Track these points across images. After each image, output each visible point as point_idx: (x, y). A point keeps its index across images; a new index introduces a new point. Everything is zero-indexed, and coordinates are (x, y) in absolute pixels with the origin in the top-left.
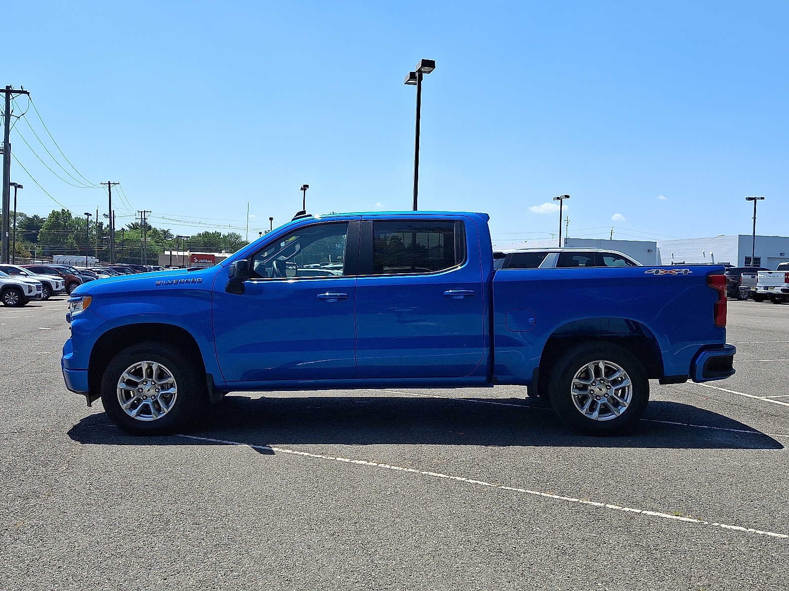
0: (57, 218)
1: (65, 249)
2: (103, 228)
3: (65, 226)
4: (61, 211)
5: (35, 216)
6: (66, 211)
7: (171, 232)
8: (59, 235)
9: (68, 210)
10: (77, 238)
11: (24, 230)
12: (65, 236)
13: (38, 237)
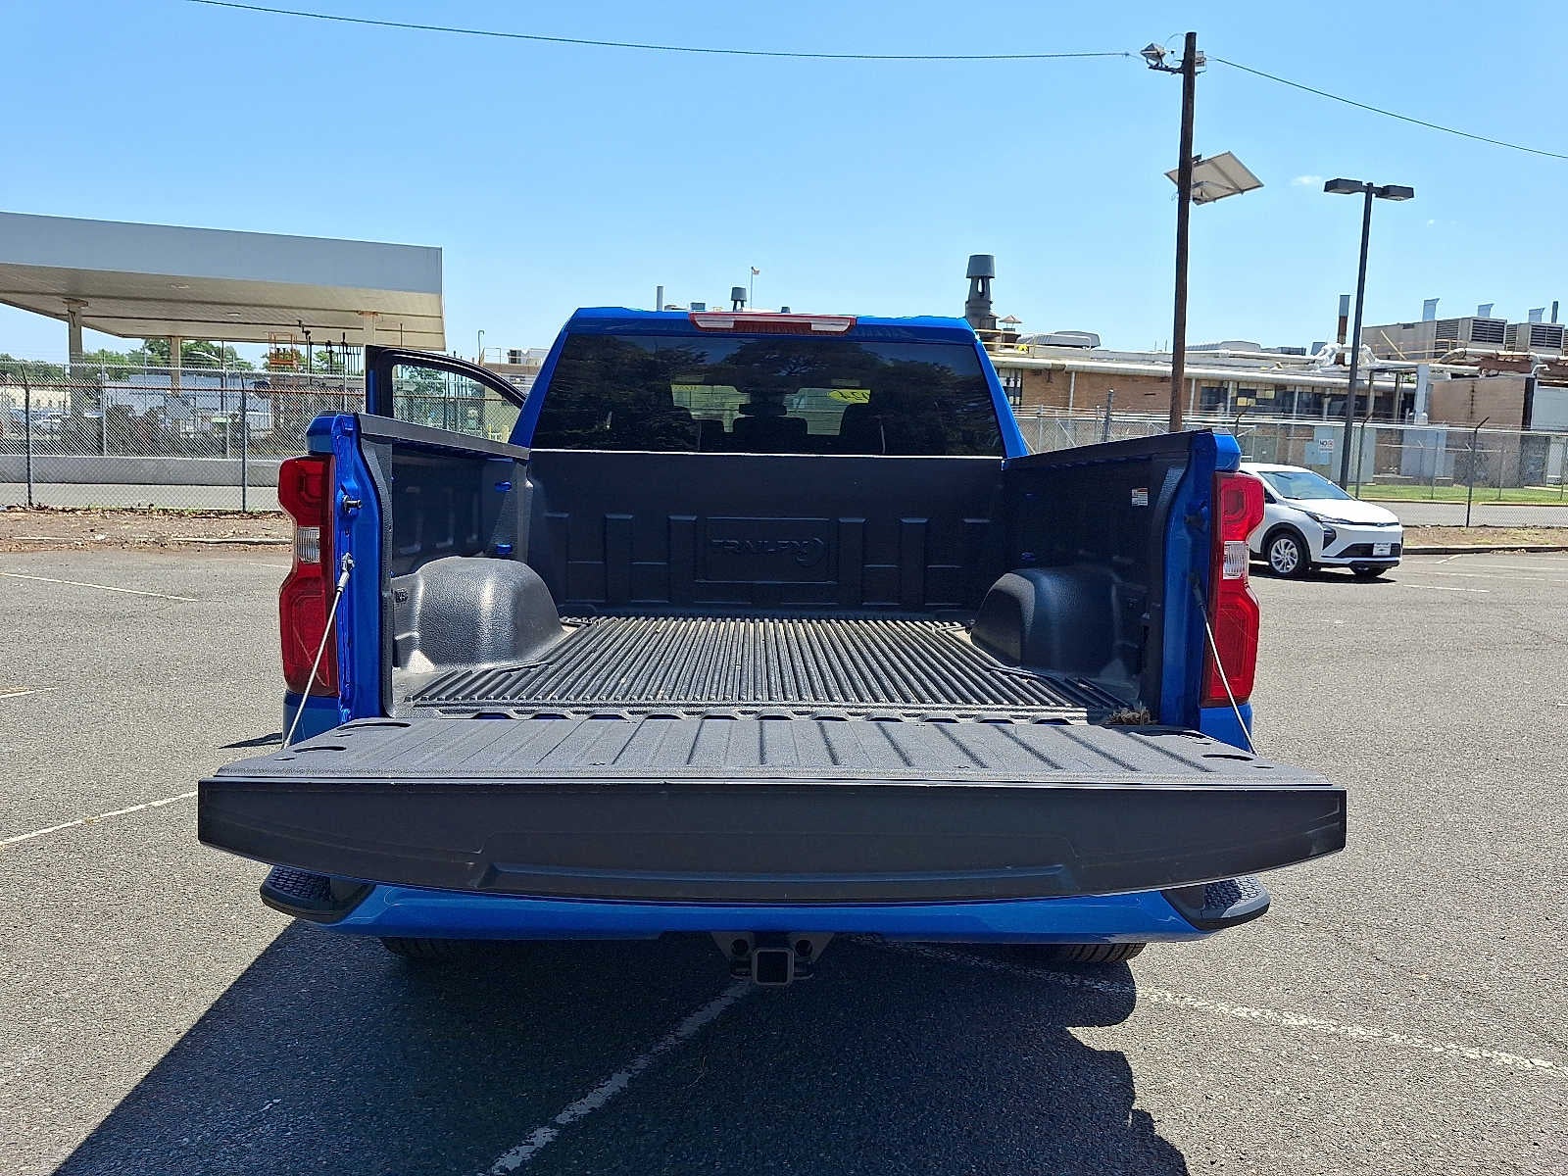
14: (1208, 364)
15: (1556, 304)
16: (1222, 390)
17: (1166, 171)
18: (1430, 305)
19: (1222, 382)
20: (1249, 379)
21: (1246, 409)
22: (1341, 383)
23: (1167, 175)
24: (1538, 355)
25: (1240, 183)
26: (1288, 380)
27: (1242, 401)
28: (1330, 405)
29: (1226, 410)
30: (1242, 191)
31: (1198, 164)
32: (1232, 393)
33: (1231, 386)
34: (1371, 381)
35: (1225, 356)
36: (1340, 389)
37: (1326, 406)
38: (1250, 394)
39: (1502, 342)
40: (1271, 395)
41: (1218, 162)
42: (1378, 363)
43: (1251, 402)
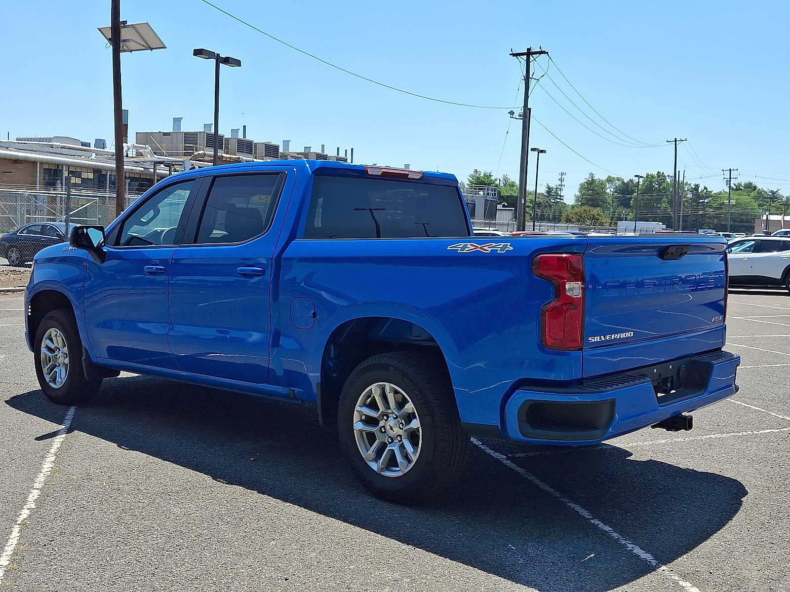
0: (651, 182)
1: (658, 214)
2: (700, 191)
3: (659, 190)
4: (656, 173)
5: (630, 180)
6: (662, 173)
7: (780, 192)
8: (652, 199)
9: (663, 173)
10: (670, 203)
11: (619, 195)
12: (658, 201)
13: (631, 202)
14: (47, 152)
15: (245, 127)
16: (58, 171)
17: (99, 27)
18: (177, 121)
19: (58, 165)
20: (77, 165)
21: (75, 185)
22: (136, 170)
23: (99, 30)
24: (244, 158)
25: (151, 43)
26: (103, 166)
27: (73, 180)
28: (129, 184)
29: (62, 186)
30: (152, 49)
31: (125, 27)
32: (65, 174)
33: (64, 168)
34: (155, 169)
35: (57, 147)
36: (135, 173)
37: (127, 184)
38: (77, 174)
39: (222, 149)
40: (91, 176)
41: (138, 28)
42: (156, 158)
43: (78, 181)
